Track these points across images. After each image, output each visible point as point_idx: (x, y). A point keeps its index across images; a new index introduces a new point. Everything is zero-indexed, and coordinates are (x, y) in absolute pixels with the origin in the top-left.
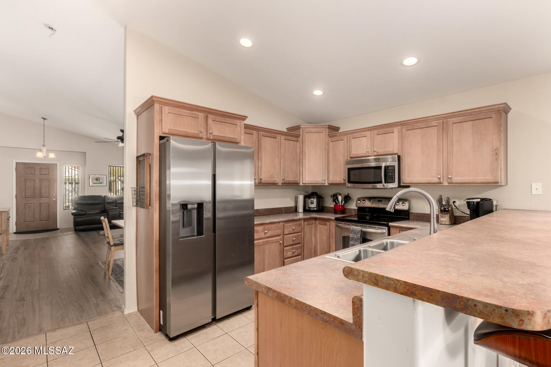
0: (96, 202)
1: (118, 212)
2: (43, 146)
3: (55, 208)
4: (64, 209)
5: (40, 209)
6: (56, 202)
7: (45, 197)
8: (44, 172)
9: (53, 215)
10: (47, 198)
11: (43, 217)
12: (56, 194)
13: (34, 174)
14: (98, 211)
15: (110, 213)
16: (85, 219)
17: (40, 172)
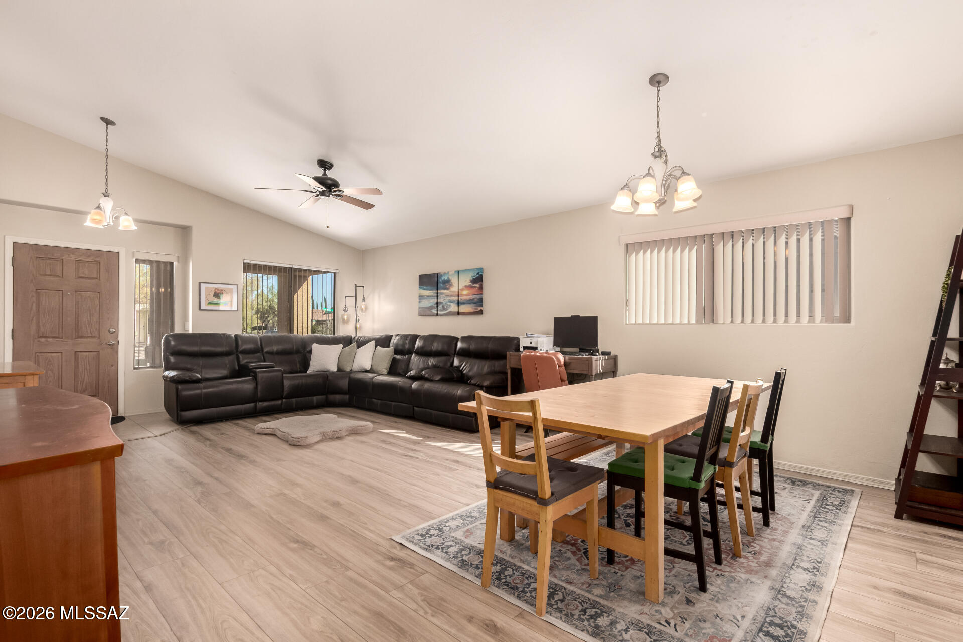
0: (219, 349)
1: (279, 374)
2: (105, 196)
3: (112, 366)
4: (135, 368)
5: (76, 367)
6: (114, 347)
7: (90, 335)
8: (87, 272)
9: (109, 382)
10: (95, 339)
11: (84, 386)
12: (117, 329)
13: (61, 275)
14: (224, 372)
15: (260, 376)
16: (204, 391)
17: (77, 270)
